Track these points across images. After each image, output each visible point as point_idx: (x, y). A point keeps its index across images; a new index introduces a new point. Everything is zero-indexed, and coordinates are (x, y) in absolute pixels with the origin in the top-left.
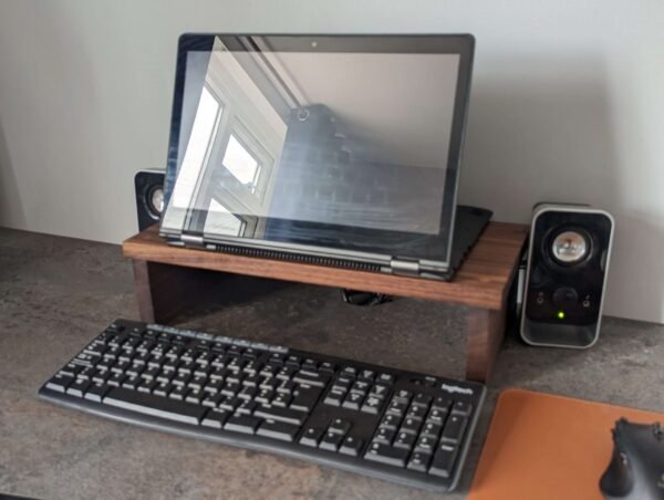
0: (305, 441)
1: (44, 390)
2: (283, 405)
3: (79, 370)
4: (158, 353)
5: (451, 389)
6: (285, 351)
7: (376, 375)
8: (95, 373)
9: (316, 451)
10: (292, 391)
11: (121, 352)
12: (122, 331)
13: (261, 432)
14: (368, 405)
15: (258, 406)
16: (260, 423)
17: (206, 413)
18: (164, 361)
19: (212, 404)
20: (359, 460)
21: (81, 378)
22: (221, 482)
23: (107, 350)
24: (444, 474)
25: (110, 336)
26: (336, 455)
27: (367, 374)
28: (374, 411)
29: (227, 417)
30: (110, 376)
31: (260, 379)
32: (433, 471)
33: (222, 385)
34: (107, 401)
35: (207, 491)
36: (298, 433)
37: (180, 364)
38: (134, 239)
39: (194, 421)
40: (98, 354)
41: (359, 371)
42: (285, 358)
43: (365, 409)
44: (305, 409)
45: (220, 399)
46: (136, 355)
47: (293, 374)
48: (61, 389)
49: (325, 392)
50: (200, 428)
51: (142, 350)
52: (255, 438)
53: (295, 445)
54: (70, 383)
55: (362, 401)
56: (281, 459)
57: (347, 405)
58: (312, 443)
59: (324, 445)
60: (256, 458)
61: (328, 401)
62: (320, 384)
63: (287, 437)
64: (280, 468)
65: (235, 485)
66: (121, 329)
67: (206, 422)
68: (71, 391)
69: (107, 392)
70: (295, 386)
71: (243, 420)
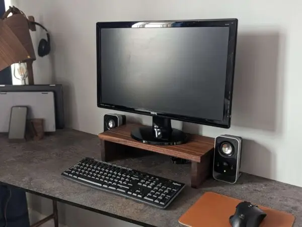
0: (129, 193)
1: (63, 174)
2: (126, 183)
3: (72, 170)
4: (95, 167)
5: (175, 184)
7: (154, 179)
8: (77, 171)
9: (131, 195)
10: (130, 181)
12: (87, 160)
13: (118, 189)
14: (150, 185)
15: (119, 183)
16: (118, 187)
17: (105, 183)
18: (97, 169)
19: (106, 181)
21: (73, 172)
23: (81, 165)
24: (163, 204)
25: (83, 161)
26: (137, 197)
27: (152, 178)
29: (110, 185)
30: (81, 172)
31: (121, 177)
33: (110, 177)
34: (79, 178)
36: (127, 190)
37: (101, 170)
38: (102, 134)
39: (101, 185)
41: (150, 177)
42: (130, 171)
43: (149, 187)
44: (131, 185)
45: (109, 180)
46: (89, 167)
47: (131, 176)
48: (67, 174)
49: (139, 181)
50: (102, 187)
51: (91, 166)
53: (126, 193)
54: (69, 173)
55: (148, 185)
57: (144, 185)
58: (130, 193)
59: (134, 194)
60: (128, 200)
61: (139, 184)
62: (138, 179)
63: (124, 191)
66: (86, 160)
67: (104, 186)
68: (70, 175)
69: (79, 176)
70: (130, 179)
71: (114, 186)
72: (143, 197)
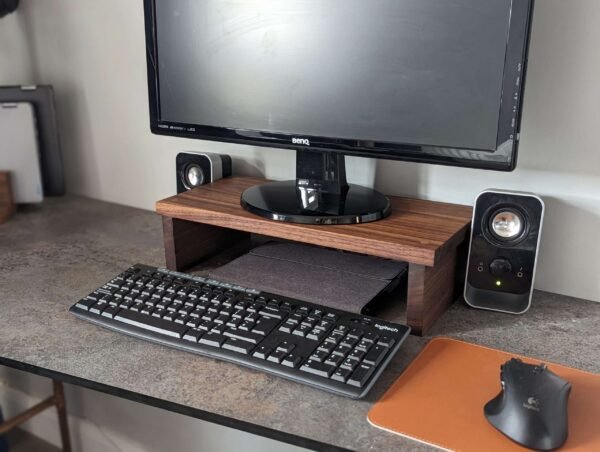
0: (257, 354)
1: (74, 309)
2: (246, 329)
3: (100, 296)
4: (161, 288)
5: (382, 328)
6: (258, 293)
7: (324, 314)
8: (112, 298)
9: (265, 362)
10: (256, 321)
11: (134, 286)
12: (138, 272)
13: (225, 346)
14: (312, 333)
15: (228, 329)
16: (227, 340)
17: (189, 331)
18: (165, 294)
19: (193, 325)
20: (296, 370)
21: (102, 301)
22: (191, 376)
23: (124, 283)
24: (357, 384)
25: (128, 274)
26: (279, 366)
27: (317, 312)
28: (315, 338)
29: (203, 335)
30: (122, 301)
31: (233, 311)
32: (350, 382)
33: (203, 313)
34: (117, 318)
35: (179, 380)
36: (252, 349)
37: (176, 296)
39: (177, 335)
40: (117, 286)
41: (311, 310)
42: (255, 297)
43: (309, 336)
44: (262, 333)
45: (200, 322)
46: (144, 288)
47: (259, 308)
48: (86, 308)
49: (282, 323)
50: (181, 341)
51: (150, 286)
52: (220, 350)
53: (249, 357)
54: (92, 304)
55: (308, 331)
56: (240, 366)
57: (296, 332)
58: (262, 356)
59: (270, 358)
61: (282, 329)
62: (278, 317)
63: (244, 351)
64: (238, 371)
65: (201, 379)
66: (137, 270)
67: (186, 337)
68: (92, 310)
69: (117, 312)
70: (257, 317)
71: (213, 337)
72: (298, 366)
